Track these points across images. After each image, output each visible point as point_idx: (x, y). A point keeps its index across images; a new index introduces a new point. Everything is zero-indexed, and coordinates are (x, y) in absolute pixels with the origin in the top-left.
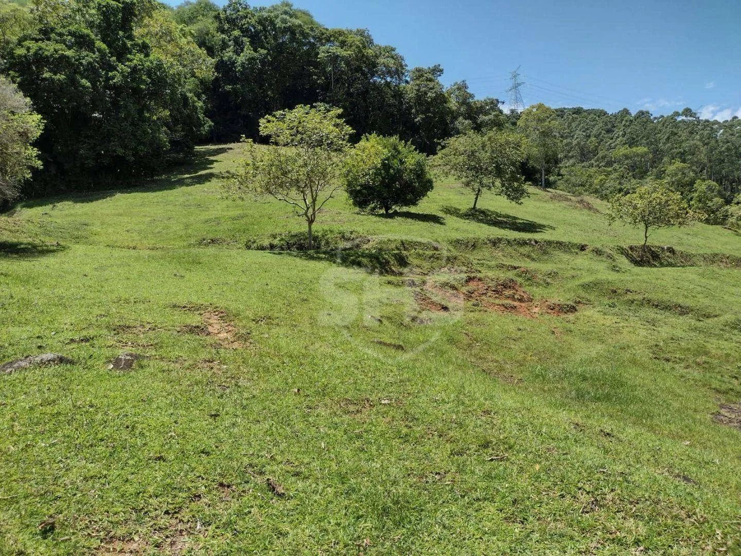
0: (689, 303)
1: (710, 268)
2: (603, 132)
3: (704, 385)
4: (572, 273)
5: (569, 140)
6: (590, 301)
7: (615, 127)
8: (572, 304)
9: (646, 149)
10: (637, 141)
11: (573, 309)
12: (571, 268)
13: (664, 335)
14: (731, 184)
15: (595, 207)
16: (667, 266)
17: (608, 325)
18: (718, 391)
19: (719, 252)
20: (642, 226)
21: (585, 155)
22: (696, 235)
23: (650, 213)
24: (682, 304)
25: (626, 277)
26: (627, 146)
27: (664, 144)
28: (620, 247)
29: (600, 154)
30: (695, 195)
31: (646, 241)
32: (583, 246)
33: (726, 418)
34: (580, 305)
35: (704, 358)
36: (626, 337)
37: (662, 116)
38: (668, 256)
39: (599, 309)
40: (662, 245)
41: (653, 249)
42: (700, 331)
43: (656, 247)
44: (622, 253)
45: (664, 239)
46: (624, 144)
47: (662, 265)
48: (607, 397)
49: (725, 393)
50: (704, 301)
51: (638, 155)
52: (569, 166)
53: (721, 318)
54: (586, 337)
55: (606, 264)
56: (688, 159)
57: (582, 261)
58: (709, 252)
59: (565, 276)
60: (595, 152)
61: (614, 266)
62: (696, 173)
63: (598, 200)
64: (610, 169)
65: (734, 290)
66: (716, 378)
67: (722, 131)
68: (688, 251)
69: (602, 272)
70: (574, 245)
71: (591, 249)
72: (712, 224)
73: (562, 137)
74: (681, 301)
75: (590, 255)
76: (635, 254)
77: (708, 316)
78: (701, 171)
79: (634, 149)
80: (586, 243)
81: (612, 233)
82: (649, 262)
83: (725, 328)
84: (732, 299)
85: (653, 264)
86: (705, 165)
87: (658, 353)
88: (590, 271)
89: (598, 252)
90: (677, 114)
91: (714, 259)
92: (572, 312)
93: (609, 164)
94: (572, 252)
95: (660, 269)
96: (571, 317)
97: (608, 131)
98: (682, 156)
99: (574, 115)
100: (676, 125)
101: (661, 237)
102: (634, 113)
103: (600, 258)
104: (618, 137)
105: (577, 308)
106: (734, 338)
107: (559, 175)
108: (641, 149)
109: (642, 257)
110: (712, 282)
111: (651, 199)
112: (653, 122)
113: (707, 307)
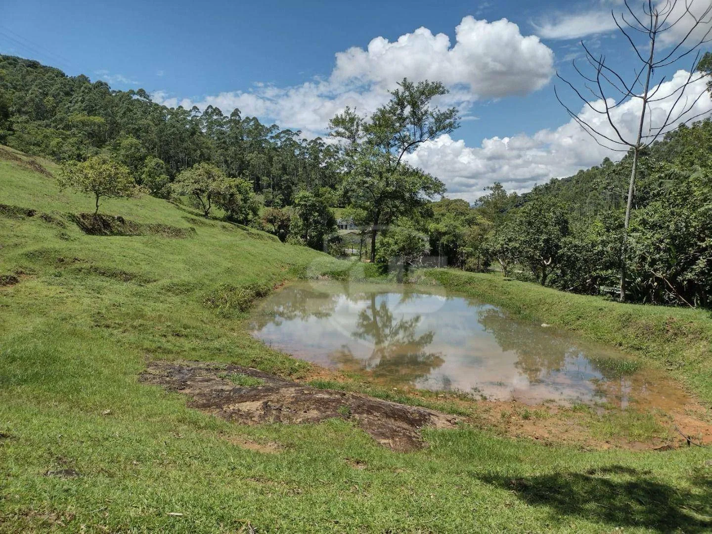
0: (132, 270)
1: (153, 238)
2: (62, 93)
3: (137, 347)
4: (15, 240)
5: (22, 93)
6: (35, 271)
7: (73, 91)
8: (13, 274)
9: (103, 120)
10: (96, 110)
11: (13, 281)
12: (15, 235)
13: (107, 302)
14: (177, 164)
15: (48, 170)
16: (116, 234)
17: (51, 295)
18: (148, 351)
19: (162, 223)
20: (93, 194)
21: (41, 113)
22: (143, 206)
23: (101, 183)
24: (127, 272)
25: (75, 245)
26: (86, 113)
27: (121, 118)
28: (71, 214)
29: (58, 116)
30: (146, 169)
31: (97, 210)
32: (30, 212)
33: (152, 376)
34: (22, 276)
35: (140, 321)
36: (70, 308)
37: (120, 91)
38: (118, 225)
39: (44, 279)
40: (113, 214)
41: (104, 218)
42: (140, 296)
43: (107, 216)
44: (73, 221)
45: (115, 209)
46: (83, 110)
47: (112, 233)
48: (36, 377)
49: (155, 351)
50: (145, 268)
51: (95, 124)
52: (21, 122)
53: (159, 283)
54: (26, 311)
55: (55, 232)
56: (143, 136)
57: (29, 227)
58: (154, 222)
59: (6, 244)
60: (53, 112)
61: (63, 234)
62: (149, 150)
63: (53, 164)
64: (68, 133)
65: (171, 257)
66: (148, 339)
67: (169, 116)
68: (136, 221)
69: (49, 239)
70: (20, 210)
71: (39, 215)
72: (159, 198)
73: (15, 88)
74: (126, 268)
75: (39, 222)
76: (87, 223)
77: (148, 281)
78: (153, 149)
79: (92, 118)
80: (34, 208)
81: (64, 199)
82: (100, 230)
83: (161, 291)
84: (170, 265)
85: (104, 232)
86: (156, 144)
87: (99, 321)
88: (36, 239)
89: (47, 219)
90: (132, 92)
91: (158, 229)
92: (12, 284)
93: (68, 127)
94: (17, 218)
95: (109, 238)
96: (10, 289)
97: (67, 94)
98: (136, 132)
99: (29, 68)
100: (132, 103)
101: (111, 207)
102: (93, 81)
103: (50, 225)
104: (76, 102)
105: (19, 279)
106: (169, 300)
107: (10, 129)
108: (98, 119)
109: (93, 225)
110: (154, 251)
111: (101, 170)
112: (111, 95)
113: (149, 273)
